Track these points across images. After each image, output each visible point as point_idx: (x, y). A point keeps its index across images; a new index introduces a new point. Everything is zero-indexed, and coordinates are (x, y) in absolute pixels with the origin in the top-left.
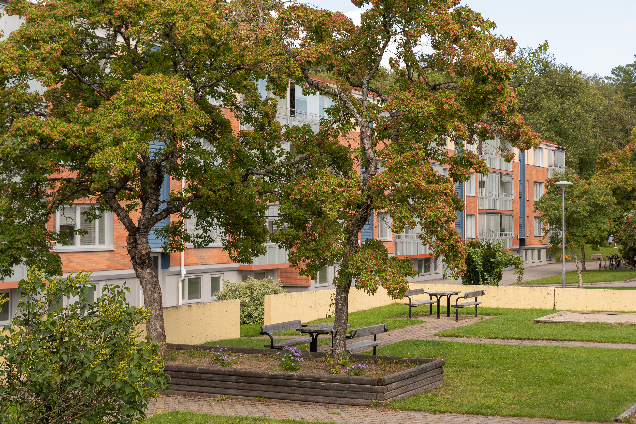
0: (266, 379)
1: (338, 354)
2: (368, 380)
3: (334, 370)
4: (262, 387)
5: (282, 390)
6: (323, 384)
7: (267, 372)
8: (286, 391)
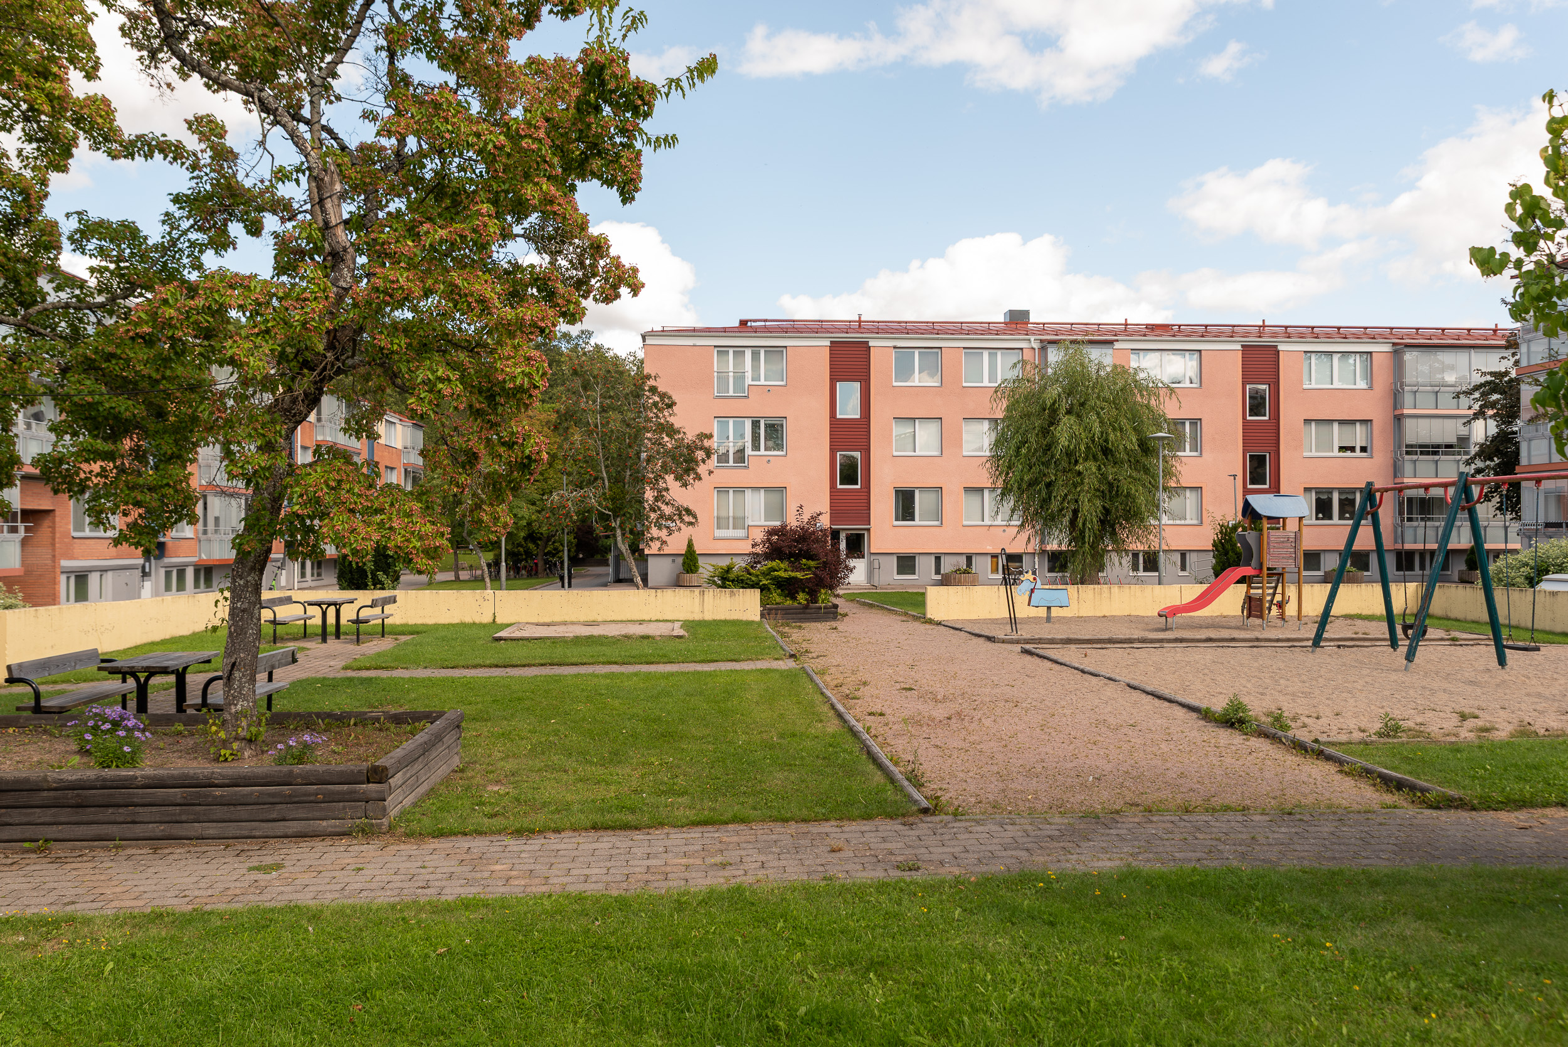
0: (52, 794)
1: (237, 716)
2: (342, 772)
3: (228, 752)
4: (38, 814)
5: (101, 817)
6: (218, 792)
7: (52, 775)
8: (112, 818)
